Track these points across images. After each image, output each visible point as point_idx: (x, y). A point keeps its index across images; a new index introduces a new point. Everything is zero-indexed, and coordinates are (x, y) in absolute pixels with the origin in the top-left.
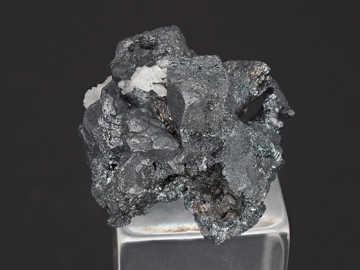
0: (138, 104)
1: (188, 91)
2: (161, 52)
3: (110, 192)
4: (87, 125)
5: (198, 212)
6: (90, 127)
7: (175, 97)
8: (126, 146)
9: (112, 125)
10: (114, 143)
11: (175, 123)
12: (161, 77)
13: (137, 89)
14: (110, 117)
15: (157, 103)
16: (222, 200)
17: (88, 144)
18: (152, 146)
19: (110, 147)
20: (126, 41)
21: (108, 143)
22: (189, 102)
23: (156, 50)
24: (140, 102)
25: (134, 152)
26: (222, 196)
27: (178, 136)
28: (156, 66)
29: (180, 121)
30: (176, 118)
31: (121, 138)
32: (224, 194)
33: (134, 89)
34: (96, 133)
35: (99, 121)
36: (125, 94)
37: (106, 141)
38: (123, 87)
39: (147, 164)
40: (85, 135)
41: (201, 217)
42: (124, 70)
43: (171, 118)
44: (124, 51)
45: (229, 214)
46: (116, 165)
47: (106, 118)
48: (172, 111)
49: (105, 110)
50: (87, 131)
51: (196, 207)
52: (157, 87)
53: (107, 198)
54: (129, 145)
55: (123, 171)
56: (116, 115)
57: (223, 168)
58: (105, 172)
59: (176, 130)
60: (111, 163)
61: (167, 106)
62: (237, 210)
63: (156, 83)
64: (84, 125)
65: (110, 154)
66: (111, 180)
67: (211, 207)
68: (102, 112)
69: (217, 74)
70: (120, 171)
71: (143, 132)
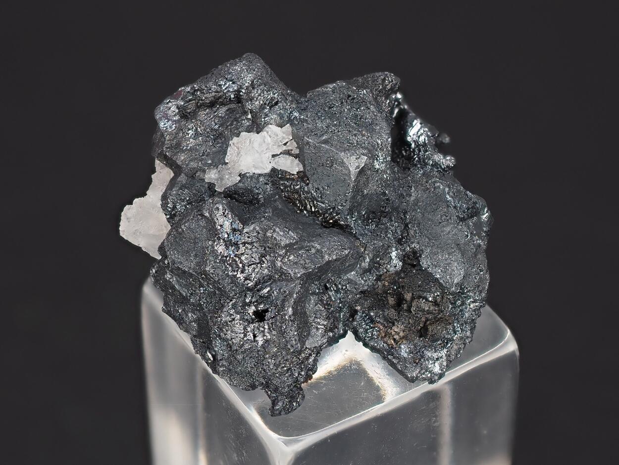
0: (257, 199)
1: (348, 150)
2: (261, 102)
3: (272, 359)
4: (182, 263)
5: (393, 342)
6: (188, 264)
7: (327, 166)
8: (275, 273)
9: (241, 246)
10: (251, 274)
11: (334, 208)
12: (282, 143)
13: (248, 175)
14: (234, 235)
15: (286, 187)
16: (412, 310)
17: (186, 294)
18: (323, 257)
19: (248, 284)
20: (167, 103)
21: (242, 278)
22: (358, 167)
23: (251, 101)
24: (259, 194)
25: (298, 278)
26: (405, 305)
27: (345, 229)
28: (270, 126)
29: (345, 203)
30: (335, 200)
31: (261, 262)
32: (406, 301)
33: (240, 175)
34: (215, 268)
35: (216, 248)
36: (223, 189)
37: (238, 276)
38: (217, 180)
39: (317, 291)
40: (177, 280)
41: (400, 348)
42: (197, 152)
43: (322, 203)
44: (175, 121)
45: (430, 328)
46: (266, 311)
47: (228, 238)
48: (322, 192)
49: (221, 226)
50: (184, 272)
51: (385, 336)
52: (280, 161)
53: (269, 370)
54: (285, 268)
55: (292, 315)
56: (243, 228)
57: (420, 256)
58: (249, 329)
59: (339, 220)
60: (252, 311)
61: (310, 185)
62: (441, 318)
63: (277, 155)
64: (175, 265)
65: (245, 296)
66: (265, 338)
67: (405, 327)
68: (216, 230)
69: (357, 109)
70: (286, 317)
71: (301, 239)
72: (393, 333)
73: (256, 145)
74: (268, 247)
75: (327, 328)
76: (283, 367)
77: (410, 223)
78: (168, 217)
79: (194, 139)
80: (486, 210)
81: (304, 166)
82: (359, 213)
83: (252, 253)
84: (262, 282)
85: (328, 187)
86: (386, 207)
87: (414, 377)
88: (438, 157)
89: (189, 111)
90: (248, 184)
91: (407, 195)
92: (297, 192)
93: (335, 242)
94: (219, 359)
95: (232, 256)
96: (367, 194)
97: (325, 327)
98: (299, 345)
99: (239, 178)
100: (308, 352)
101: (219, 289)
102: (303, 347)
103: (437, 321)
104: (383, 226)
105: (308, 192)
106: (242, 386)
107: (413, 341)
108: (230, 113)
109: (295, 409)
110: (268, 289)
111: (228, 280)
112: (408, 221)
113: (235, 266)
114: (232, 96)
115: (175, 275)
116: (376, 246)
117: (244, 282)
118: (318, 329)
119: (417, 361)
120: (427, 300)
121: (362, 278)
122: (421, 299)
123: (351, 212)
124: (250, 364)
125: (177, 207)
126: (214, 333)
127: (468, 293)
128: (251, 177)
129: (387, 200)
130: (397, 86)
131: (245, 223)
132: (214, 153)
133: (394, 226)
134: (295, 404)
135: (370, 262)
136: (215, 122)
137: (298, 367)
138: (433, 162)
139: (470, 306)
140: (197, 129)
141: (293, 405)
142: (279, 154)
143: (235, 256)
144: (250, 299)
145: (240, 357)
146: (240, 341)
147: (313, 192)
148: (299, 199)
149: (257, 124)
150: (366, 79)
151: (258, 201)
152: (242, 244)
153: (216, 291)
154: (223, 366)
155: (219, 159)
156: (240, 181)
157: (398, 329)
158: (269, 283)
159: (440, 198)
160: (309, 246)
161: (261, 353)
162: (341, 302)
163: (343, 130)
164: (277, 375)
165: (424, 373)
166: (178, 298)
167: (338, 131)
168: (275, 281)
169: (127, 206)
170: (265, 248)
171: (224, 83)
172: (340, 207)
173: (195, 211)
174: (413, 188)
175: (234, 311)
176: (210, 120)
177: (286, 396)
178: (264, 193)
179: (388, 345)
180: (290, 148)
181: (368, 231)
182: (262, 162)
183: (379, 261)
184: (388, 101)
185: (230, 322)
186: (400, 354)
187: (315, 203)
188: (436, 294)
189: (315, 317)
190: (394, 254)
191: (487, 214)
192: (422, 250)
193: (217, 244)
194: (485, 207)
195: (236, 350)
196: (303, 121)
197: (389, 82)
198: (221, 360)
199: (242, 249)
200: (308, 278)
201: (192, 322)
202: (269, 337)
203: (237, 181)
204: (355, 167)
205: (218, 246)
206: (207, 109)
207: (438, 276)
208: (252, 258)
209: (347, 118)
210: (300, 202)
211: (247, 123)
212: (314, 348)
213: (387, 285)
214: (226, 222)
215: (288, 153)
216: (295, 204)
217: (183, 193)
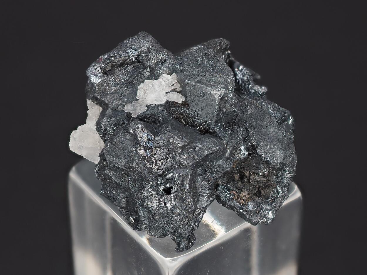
1: (213, 86)
2: (156, 61)
3: (177, 217)
4: (116, 163)
5: (243, 201)
6: (121, 163)
7: (201, 97)
8: (175, 164)
9: (154, 149)
10: (161, 166)
11: (206, 122)
12: (171, 84)
13: (152, 106)
14: (149, 143)
15: (175, 111)
16: (251, 181)
17: (119, 182)
18: (204, 152)
19: (159, 172)
20: (94, 66)
21: (155, 169)
22: (220, 96)
23: (149, 61)
24: (160, 117)
25: (190, 166)
26: (246, 179)
27: (213, 134)
28: (163, 75)
29: (213, 118)
30: (207, 117)
31: (167, 158)
32: (246, 176)
33: (147, 106)
34: (139, 164)
35: (139, 152)
36: (137, 116)
37: (153, 168)
38: (132, 110)
39: (201, 173)
40: (113, 174)
41: (248, 204)
42: (117, 94)
43: (198, 119)
44: (100, 76)
45: (263, 192)
46: (172, 188)
47: (146, 145)
48: (198, 113)
49: (141, 138)
50: (118, 168)
51: (238, 198)
52: (170, 96)
53: (176, 224)
54: (182, 161)
55: (189, 189)
56: (154, 138)
57: (257, 147)
58: (161, 200)
59: (209, 129)
60: (162, 189)
61: (190, 109)
62: (268, 185)
63: (169, 92)
64: (112, 164)
65: (158, 180)
66: (172, 204)
67: (248, 192)
68: (138, 140)
69: (212, 61)
70: (186, 190)
71: (190, 142)
72: (242, 196)
73: (156, 87)
74: (171, 149)
75: (209, 195)
76: (185, 221)
77: (249, 128)
78: (101, 136)
79: (114, 87)
80: (291, 117)
81: (186, 98)
82: (221, 124)
83: (161, 153)
84: (167, 170)
85: (201, 109)
86: (236, 119)
87: (257, 222)
88: (257, 88)
89: (107, 70)
90: (152, 111)
91: (245, 111)
92: (182, 114)
93: (210, 142)
94: (142, 220)
95: (149, 156)
96: (225, 112)
97: (208, 195)
98: (194, 206)
99: (146, 108)
100: (199, 211)
101: (141, 177)
102: (196, 208)
103: (266, 187)
104: (235, 131)
105: (189, 114)
106: (157, 236)
107: (255, 200)
108: (135, 69)
109: (191, 247)
110: (172, 174)
111: (147, 171)
112: (248, 127)
113: (151, 162)
114: (134, 59)
115: (112, 170)
116: (233, 143)
117: (157, 171)
118: (203, 196)
119: (258, 212)
120: (259, 175)
121: (226, 164)
122: (256, 174)
123: (216, 124)
124: (163, 222)
125: (108, 129)
126: (139, 205)
127: (286, 168)
128: (154, 107)
129: (236, 115)
130: (228, 46)
131: (155, 135)
132: (128, 94)
133: (241, 130)
134: (191, 244)
135: (230, 153)
136: (126, 75)
137: (193, 220)
138: (254, 91)
139: (287, 176)
140: (115, 80)
141: (190, 244)
142: (170, 91)
143: (151, 156)
144: (160, 181)
145: (157, 217)
146: (157, 207)
147: (192, 113)
148: (183, 118)
149: (154, 75)
150: (209, 43)
151: (159, 121)
152: (154, 148)
153: (140, 178)
154: (145, 224)
155: (132, 97)
156: (147, 110)
157: (244, 193)
158: (172, 171)
159: (266, 112)
160: (195, 146)
161: (170, 214)
162: (214, 179)
163: (208, 74)
164: (181, 226)
165: (262, 219)
166: (113, 185)
167: (206, 75)
168: (175, 169)
169: (73, 131)
170: (169, 149)
171: (130, 51)
172: (209, 121)
173: (123, 130)
174: (249, 107)
175: (152, 189)
176: (122, 74)
177: (186, 239)
178: (162, 116)
179: (240, 203)
180: (176, 87)
181: (227, 134)
182: (160, 97)
183: (234, 152)
184: (224, 56)
185: (149, 196)
186: (248, 208)
187: (194, 120)
188: (264, 171)
189: (202, 189)
190: (242, 148)
191: (292, 120)
192: (258, 144)
193: (139, 149)
194: (290, 115)
195: (155, 214)
196: (182, 71)
197: (224, 44)
198: (143, 221)
199: (155, 151)
200: (196, 166)
201: (122, 199)
202: (174, 204)
203: (146, 110)
204: (219, 95)
205: (140, 150)
206: (119, 68)
207: (269, 159)
208: (161, 156)
209: (207, 67)
210: (184, 120)
211: (147, 74)
212: (202, 208)
213: (235, 167)
214: (144, 135)
215: (174, 90)
216: (181, 122)
217: (111, 120)
